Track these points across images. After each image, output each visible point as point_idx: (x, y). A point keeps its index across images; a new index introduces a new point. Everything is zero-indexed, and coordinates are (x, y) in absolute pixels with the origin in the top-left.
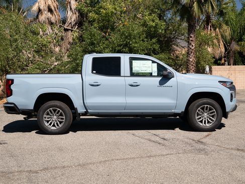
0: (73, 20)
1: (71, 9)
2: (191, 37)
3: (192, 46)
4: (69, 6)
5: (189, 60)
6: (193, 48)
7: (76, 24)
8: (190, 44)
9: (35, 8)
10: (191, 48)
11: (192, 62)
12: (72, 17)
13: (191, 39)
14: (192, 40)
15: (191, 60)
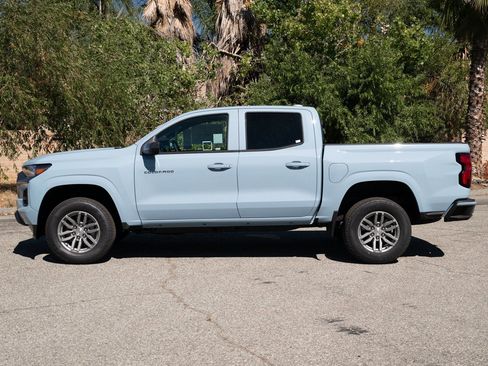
0: (233, 35)
1: (229, 13)
2: (478, 72)
3: (480, 90)
4: (223, 9)
5: (472, 118)
6: (481, 93)
7: (237, 42)
8: (476, 86)
9: (150, 11)
10: (477, 95)
11: (478, 121)
12: (231, 29)
13: (478, 76)
14: (479, 79)
15: (476, 117)
